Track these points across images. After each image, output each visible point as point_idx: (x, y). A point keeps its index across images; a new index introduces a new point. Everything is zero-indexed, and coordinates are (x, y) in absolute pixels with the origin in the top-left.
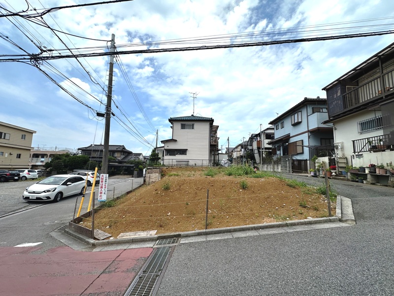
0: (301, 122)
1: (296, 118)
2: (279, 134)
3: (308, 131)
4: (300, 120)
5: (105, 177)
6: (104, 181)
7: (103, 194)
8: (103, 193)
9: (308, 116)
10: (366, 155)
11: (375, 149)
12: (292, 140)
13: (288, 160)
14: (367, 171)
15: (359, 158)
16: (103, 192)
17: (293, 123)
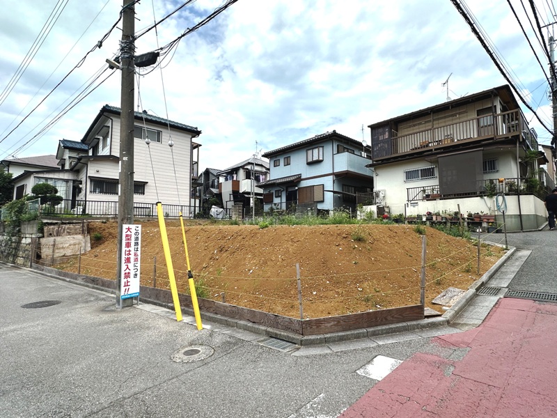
0: (322, 161)
1: (315, 154)
2: (279, 173)
3: (333, 174)
4: (321, 159)
5: (133, 231)
6: (133, 244)
7: (131, 279)
8: (132, 275)
9: (333, 155)
10: (420, 203)
11: (428, 198)
12: (304, 184)
13: (312, 209)
14: (424, 219)
15: (414, 206)
16: (132, 273)
17: (310, 160)
